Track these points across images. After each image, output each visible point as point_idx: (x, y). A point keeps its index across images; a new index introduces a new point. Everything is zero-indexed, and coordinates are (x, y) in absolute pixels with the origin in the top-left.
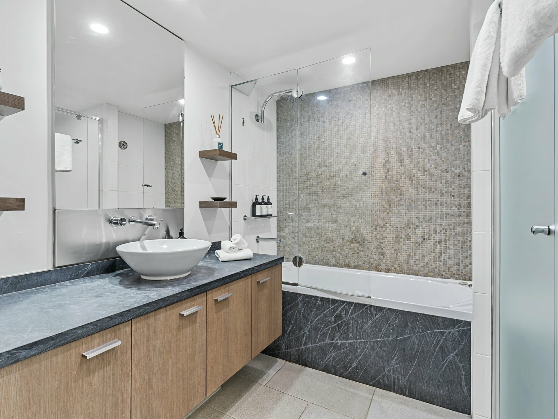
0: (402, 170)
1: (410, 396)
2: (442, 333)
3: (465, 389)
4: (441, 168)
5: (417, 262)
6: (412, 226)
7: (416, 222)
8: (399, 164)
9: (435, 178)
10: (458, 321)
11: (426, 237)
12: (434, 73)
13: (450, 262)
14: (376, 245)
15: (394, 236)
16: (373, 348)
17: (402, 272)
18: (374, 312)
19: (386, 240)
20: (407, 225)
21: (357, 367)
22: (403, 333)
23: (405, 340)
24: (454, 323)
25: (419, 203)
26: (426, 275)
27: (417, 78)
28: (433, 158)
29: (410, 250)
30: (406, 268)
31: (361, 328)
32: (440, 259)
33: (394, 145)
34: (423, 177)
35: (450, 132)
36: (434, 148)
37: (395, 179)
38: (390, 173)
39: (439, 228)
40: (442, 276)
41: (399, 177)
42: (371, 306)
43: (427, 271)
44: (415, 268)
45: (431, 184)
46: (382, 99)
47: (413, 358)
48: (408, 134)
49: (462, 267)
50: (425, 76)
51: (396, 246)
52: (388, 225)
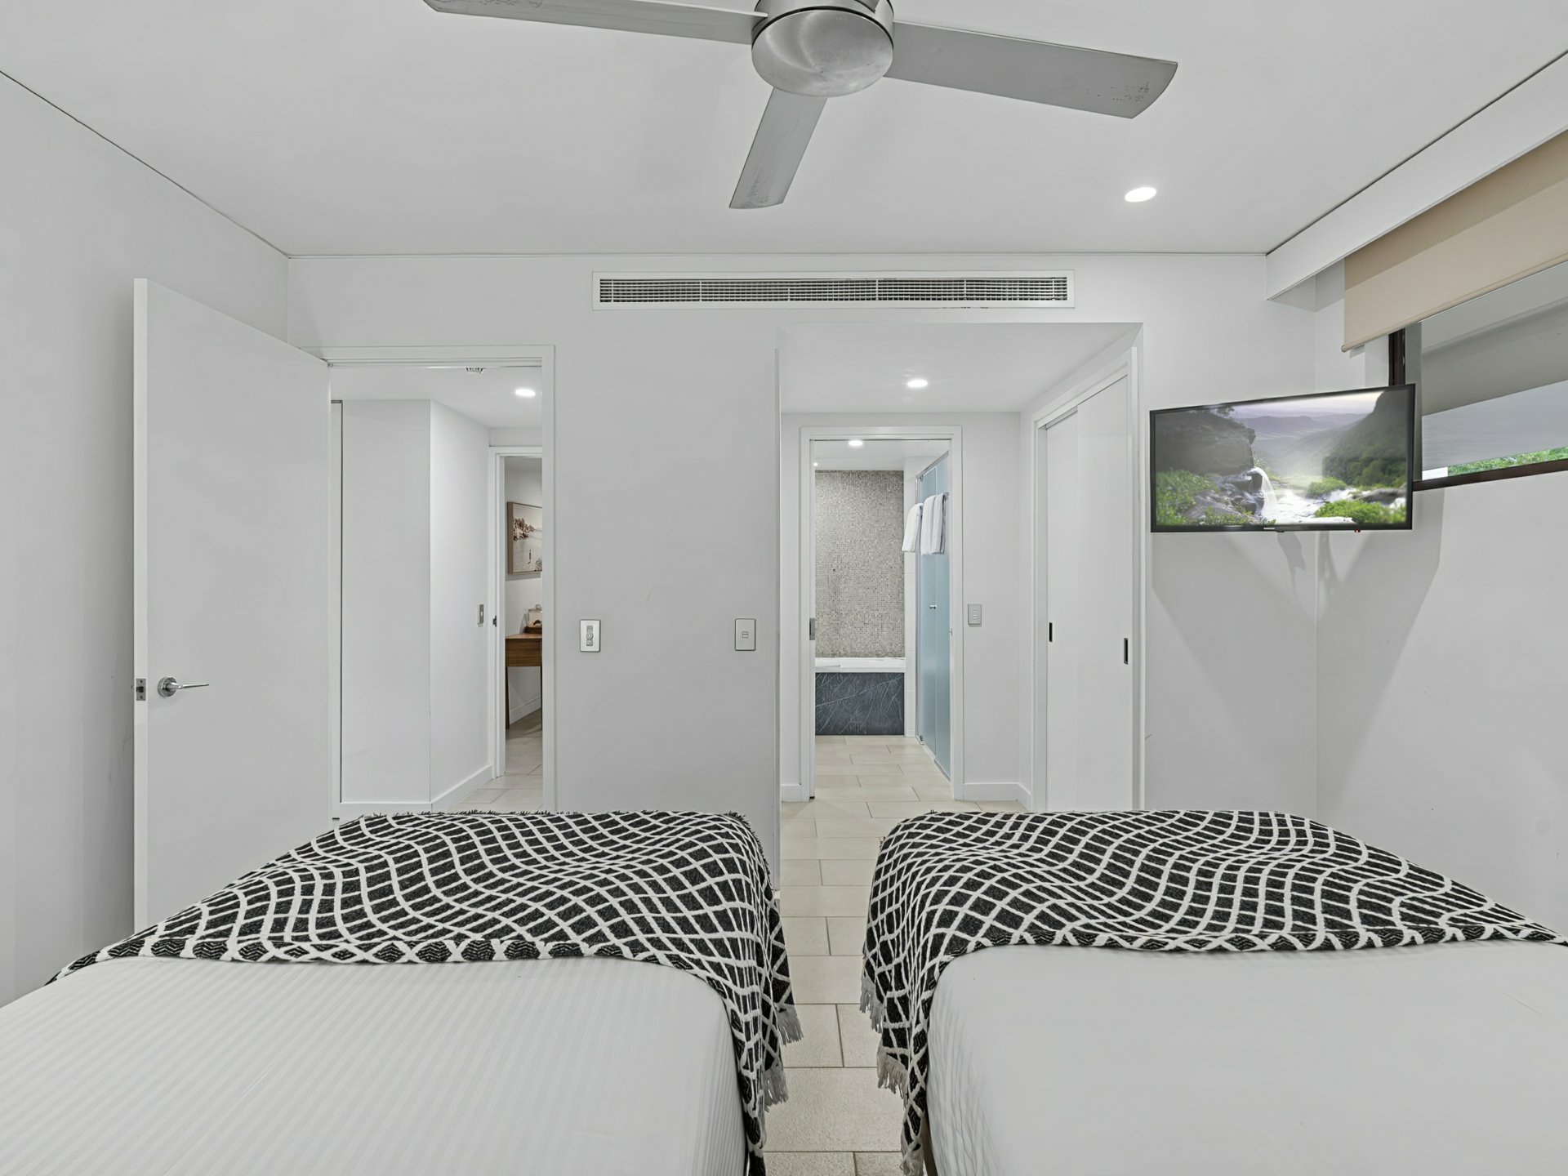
0: (846, 560)
1: (868, 734)
2: (888, 684)
3: (901, 719)
4: (878, 560)
5: (859, 645)
6: (854, 612)
7: (858, 608)
8: (844, 554)
9: (873, 569)
10: (897, 674)
11: (866, 622)
12: (872, 475)
13: (885, 643)
14: (822, 631)
15: (839, 622)
16: (841, 706)
17: (846, 655)
18: (841, 677)
19: (832, 626)
20: (850, 611)
21: (829, 724)
22: (863, 689)
23: (863, 694)
24: (894, 675)
25: (861, 591)
26: (866, 656)
27: (859, 476)
28: (872, 550)
29: (853, 635)
30: (849, 652)
31: (832, 692)
32: (878, 641)
33: (839, 536)
34: (863, 568)
35: (885, 529)
36: (873, 542)
37: (840, 567)
38: (836, 562)
39: (876, 613)
40: (878, 656)
41: (843, 566)
42: (839, 673)
43: (866, 653)
44: (857, 651)
45: (869, 574)
46: (828, 490)
47: (869, 706)
48: (851, 527)
49: (893, 647)
50: (866, 476)
51: (841, 632)
52: (834, 612)
